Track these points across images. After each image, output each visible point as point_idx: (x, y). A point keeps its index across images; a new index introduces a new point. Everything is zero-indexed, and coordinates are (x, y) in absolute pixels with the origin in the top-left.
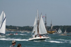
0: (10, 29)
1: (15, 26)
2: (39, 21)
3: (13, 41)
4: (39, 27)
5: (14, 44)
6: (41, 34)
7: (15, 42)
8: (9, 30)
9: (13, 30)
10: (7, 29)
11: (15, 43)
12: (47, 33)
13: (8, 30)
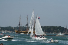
2: (35, 22)
4: (35, 27)
12: (43, 34)
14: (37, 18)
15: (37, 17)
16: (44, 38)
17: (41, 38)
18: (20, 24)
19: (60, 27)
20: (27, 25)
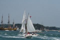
12: (35, 31)
18: (2, 22)
19: (38, 24)
20: (9, 23)
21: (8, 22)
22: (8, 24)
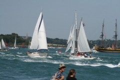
0: (56, 45)
1: (64, 39)
3: (60, 65)
5: (63, 70)
6: (80, 52)
7: (63, 65)
8: (54, 46)
9: (60, 46)
10: (50, 45)
11: (63, 67)
12: (90, 51)
13: (52, 46)
14: (82, 25)
15: (82, 23)
16: (91, 57)
17: (87, 57)
18: (102, 35)
21: (115, 35)
22: (115, 39)
